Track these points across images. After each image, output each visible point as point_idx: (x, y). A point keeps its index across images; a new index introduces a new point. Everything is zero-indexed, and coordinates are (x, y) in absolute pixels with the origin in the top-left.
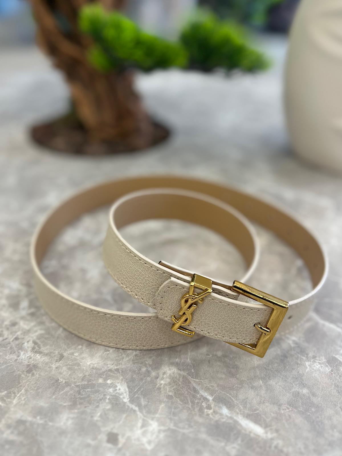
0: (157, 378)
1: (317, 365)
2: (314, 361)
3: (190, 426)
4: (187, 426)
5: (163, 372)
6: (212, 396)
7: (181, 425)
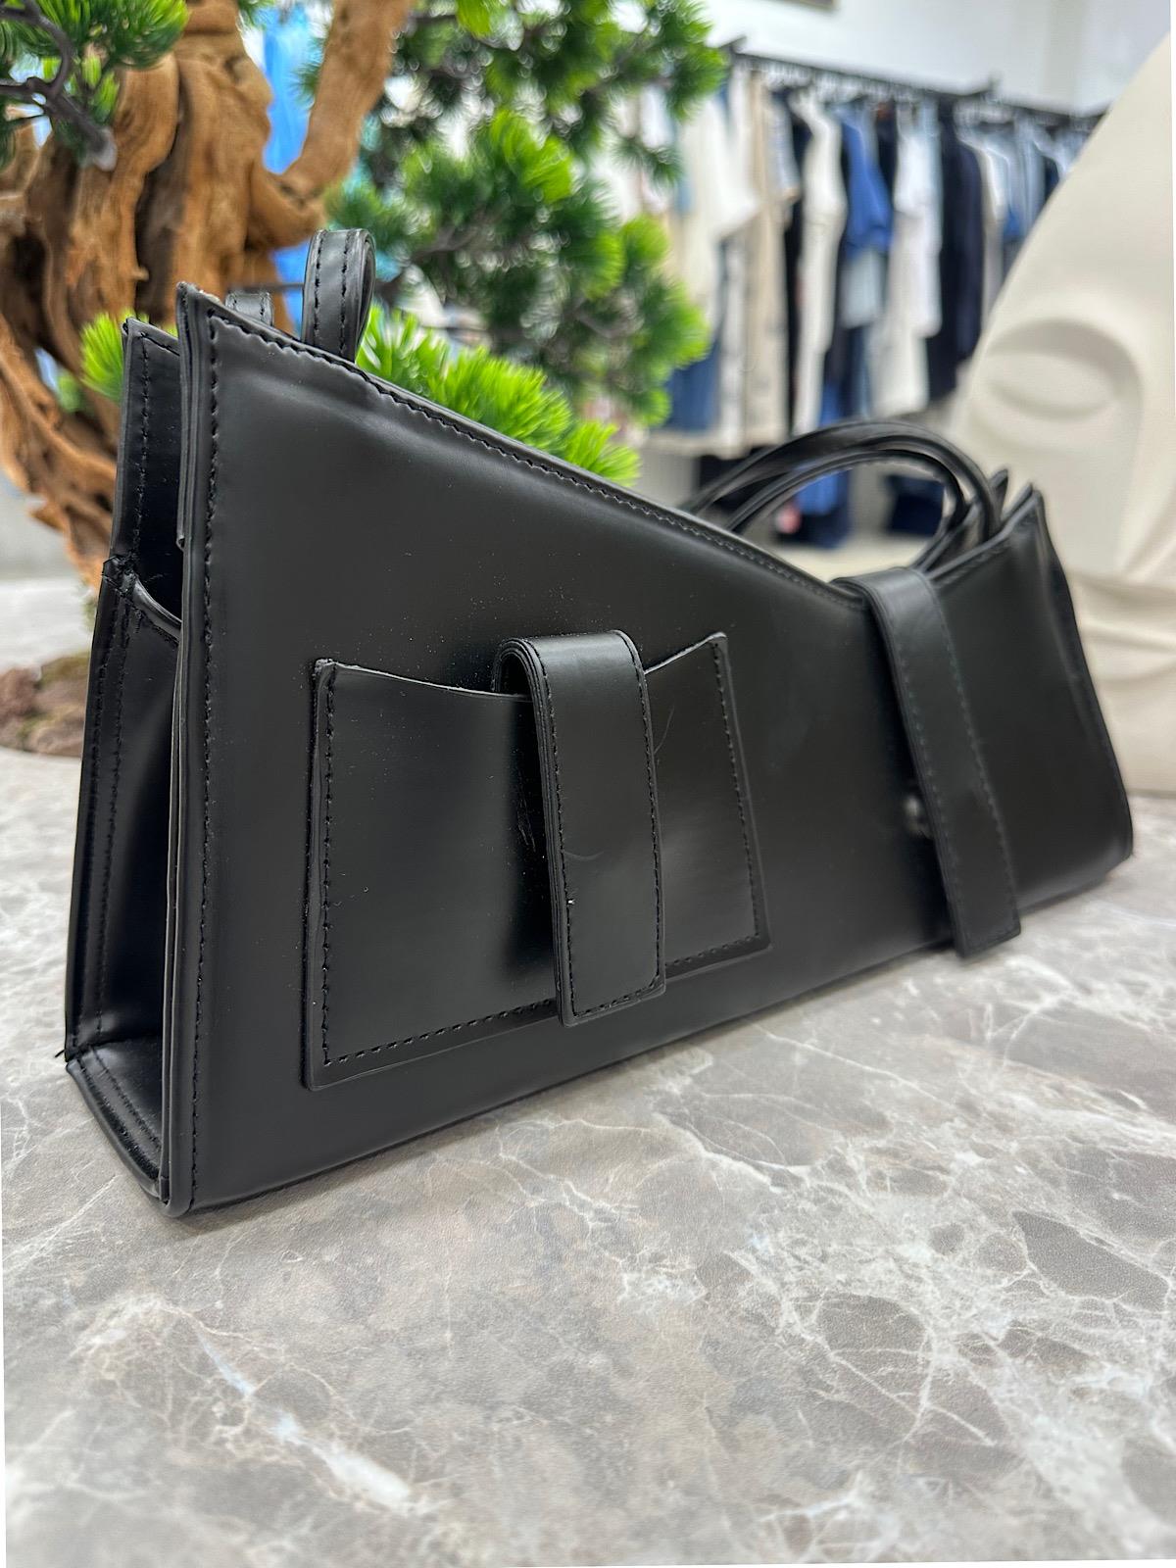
0: (82, 1327)
1: (660, 1282)
2: (652, 1269)
3: (141, 1480)
4: (126, 1481)
5: (114, 1308)
6: (260, 1380)
7: (107, 1478)
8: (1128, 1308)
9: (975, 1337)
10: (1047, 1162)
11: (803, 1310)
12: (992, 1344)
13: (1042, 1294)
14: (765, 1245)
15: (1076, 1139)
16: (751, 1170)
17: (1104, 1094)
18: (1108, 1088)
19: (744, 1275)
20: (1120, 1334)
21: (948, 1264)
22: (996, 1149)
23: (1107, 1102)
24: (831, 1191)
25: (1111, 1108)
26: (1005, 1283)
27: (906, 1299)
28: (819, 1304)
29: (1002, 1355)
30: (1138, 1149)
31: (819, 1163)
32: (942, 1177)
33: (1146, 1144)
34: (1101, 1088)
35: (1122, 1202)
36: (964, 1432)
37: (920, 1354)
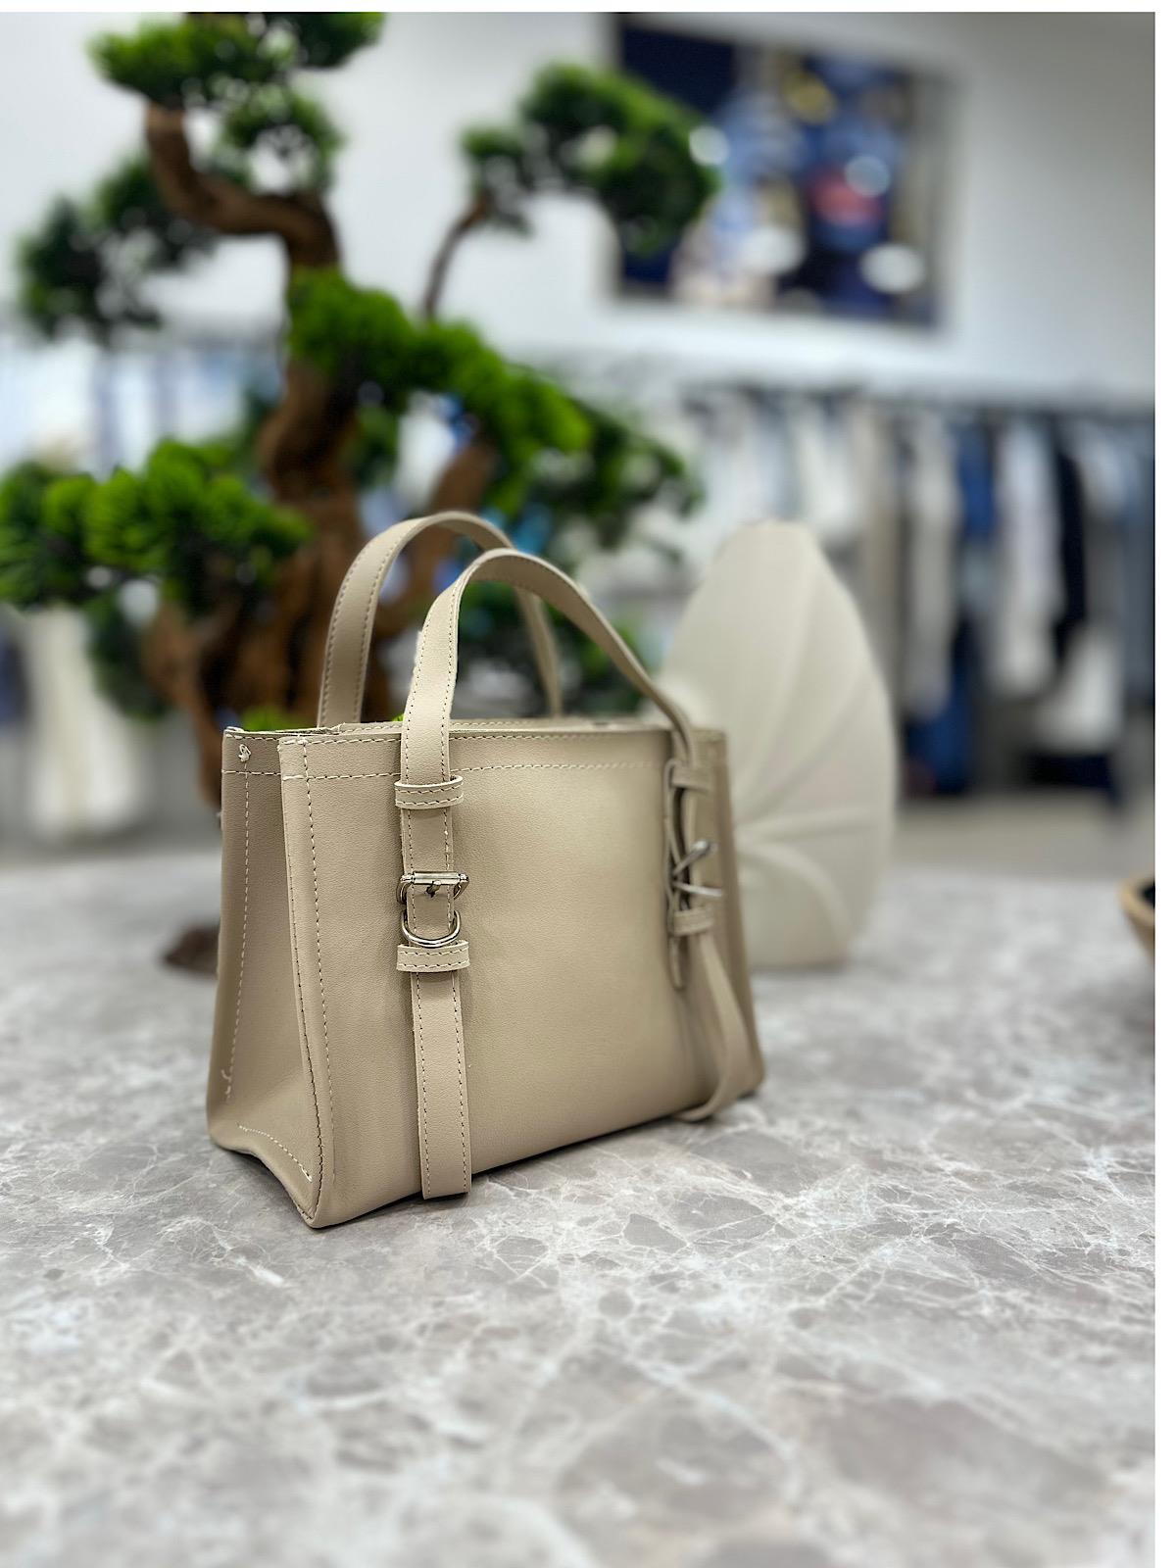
8: (656, 1251)
9: (570, 1255)
10: (670, 1197)
11: (493, 1240)
12: (576, 1257)
13: (618, 1243)
14: (492, 1217)
15: (694, 1188)
16: (507, 1190)
17: (730, 1170)
18: (739, 1169)
19: (476, 1226)
20: (644, 1260)
21: (582, 1229)
22: (646, 1189)
23: (730, 1175)
24: (542, 1200)
25: (730, 1176)
26: (603, 1238)
27: (547, 1240)
28: (504, 1239)
29: (578, 1262)
30: (726, 1194)
31: (543, 1190)
32: (606, 1198)
33: (733, 1193)
34: (732, 1168)
35: (695, 1214)
36: (537, 1283)
37: (538, 1258)
